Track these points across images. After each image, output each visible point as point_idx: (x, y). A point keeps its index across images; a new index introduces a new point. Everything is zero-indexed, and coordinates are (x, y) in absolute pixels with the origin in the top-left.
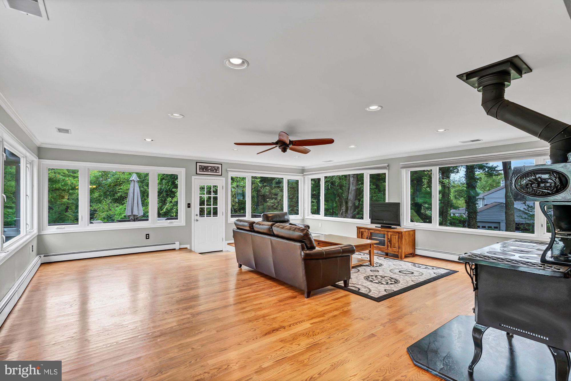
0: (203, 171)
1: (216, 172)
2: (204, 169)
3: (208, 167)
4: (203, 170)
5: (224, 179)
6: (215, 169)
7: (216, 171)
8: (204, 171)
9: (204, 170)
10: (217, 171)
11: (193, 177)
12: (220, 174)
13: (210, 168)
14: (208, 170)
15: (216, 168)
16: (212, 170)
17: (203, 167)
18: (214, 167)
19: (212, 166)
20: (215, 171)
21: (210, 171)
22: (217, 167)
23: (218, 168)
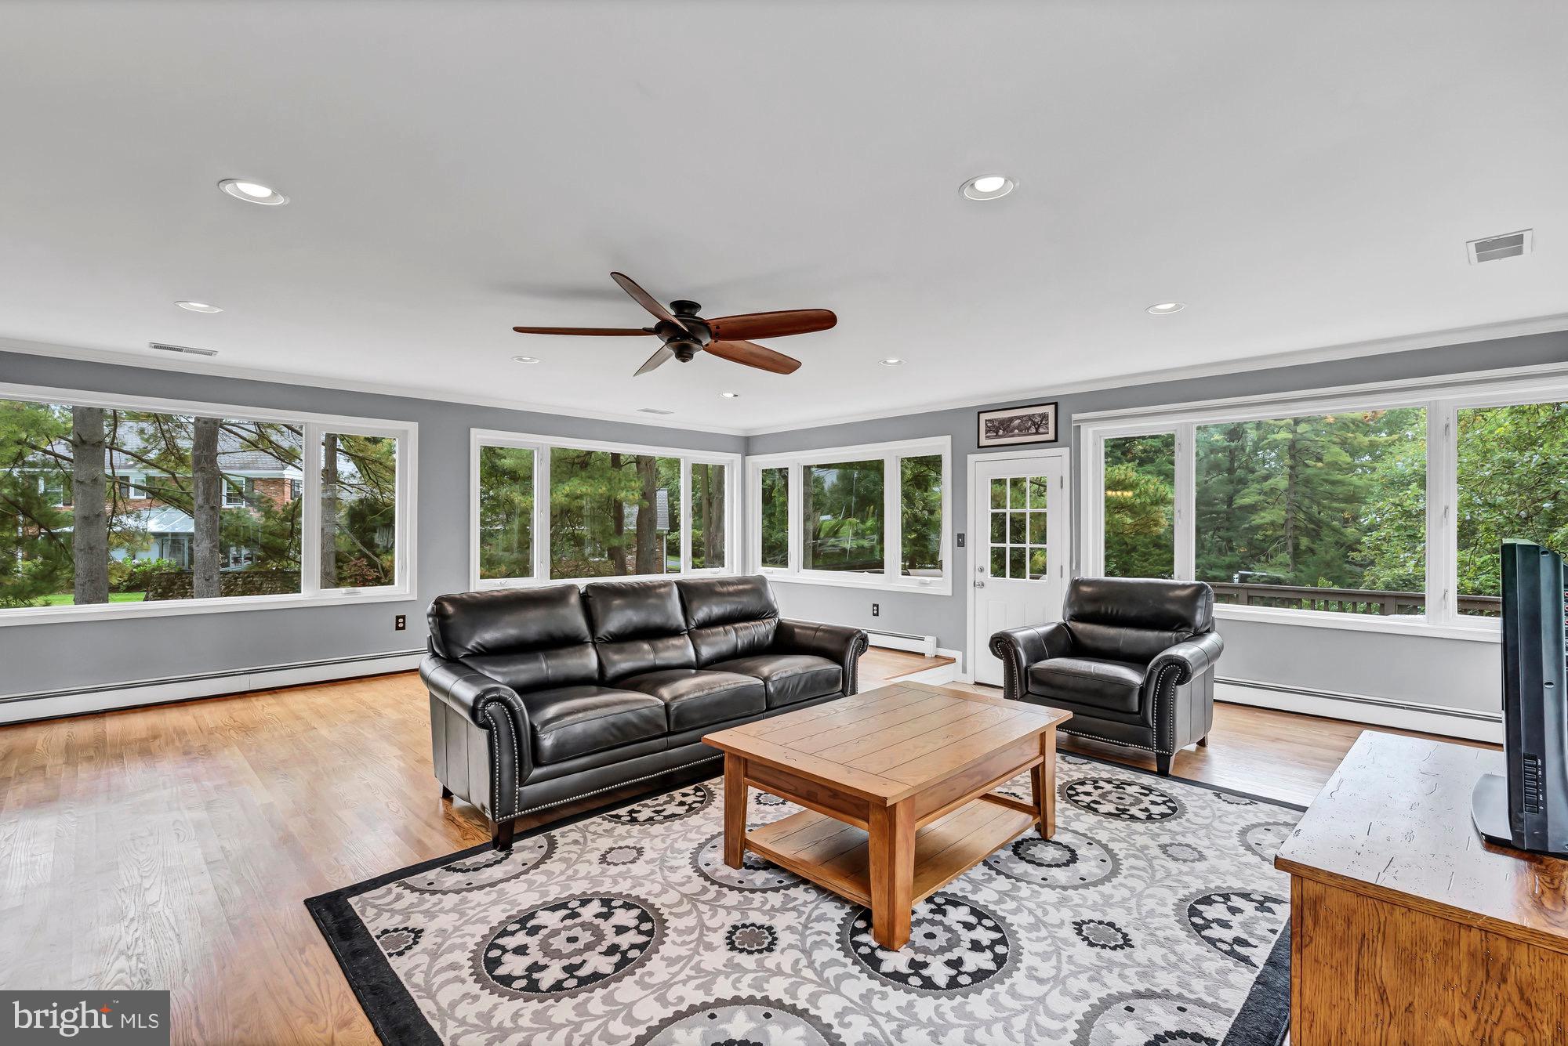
0: (997, 436)
1: (1037, 433)
2: (1001, 427)
3: (1011, 419)
4: (997, 433)
5: (1065, 452)
6: (1034, 424)
7: (1037, 429)
8: (1001, 437)
9: (1001, 433)
10: (1041, 430)
11: (971, 458)
12: (1051, 436)
13: (1017, 422)
14: (1012, 431)
15: (1038, 420)
16: (1024, 430)
17: (996, 424)
18: (1030, 417)
19: (1023, 417)
20: (1034, 431)
21: (1016, 431)
22: (1040, 415)
23: (1044, 417)
